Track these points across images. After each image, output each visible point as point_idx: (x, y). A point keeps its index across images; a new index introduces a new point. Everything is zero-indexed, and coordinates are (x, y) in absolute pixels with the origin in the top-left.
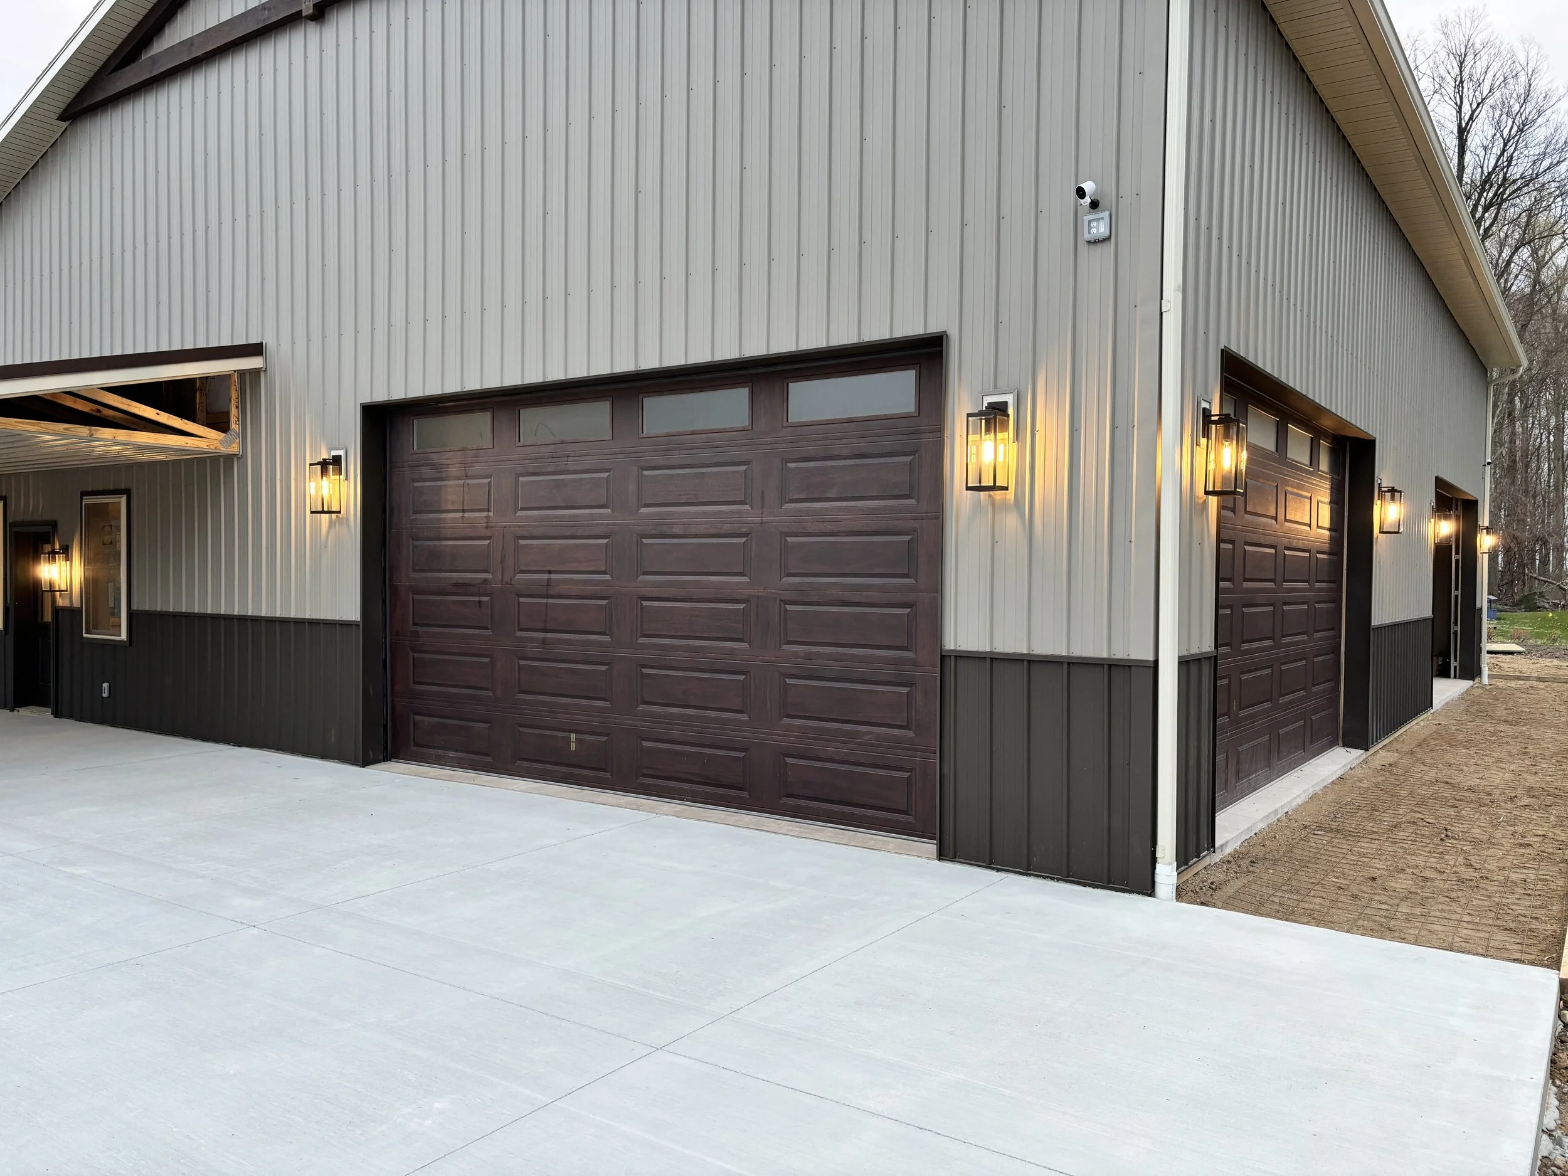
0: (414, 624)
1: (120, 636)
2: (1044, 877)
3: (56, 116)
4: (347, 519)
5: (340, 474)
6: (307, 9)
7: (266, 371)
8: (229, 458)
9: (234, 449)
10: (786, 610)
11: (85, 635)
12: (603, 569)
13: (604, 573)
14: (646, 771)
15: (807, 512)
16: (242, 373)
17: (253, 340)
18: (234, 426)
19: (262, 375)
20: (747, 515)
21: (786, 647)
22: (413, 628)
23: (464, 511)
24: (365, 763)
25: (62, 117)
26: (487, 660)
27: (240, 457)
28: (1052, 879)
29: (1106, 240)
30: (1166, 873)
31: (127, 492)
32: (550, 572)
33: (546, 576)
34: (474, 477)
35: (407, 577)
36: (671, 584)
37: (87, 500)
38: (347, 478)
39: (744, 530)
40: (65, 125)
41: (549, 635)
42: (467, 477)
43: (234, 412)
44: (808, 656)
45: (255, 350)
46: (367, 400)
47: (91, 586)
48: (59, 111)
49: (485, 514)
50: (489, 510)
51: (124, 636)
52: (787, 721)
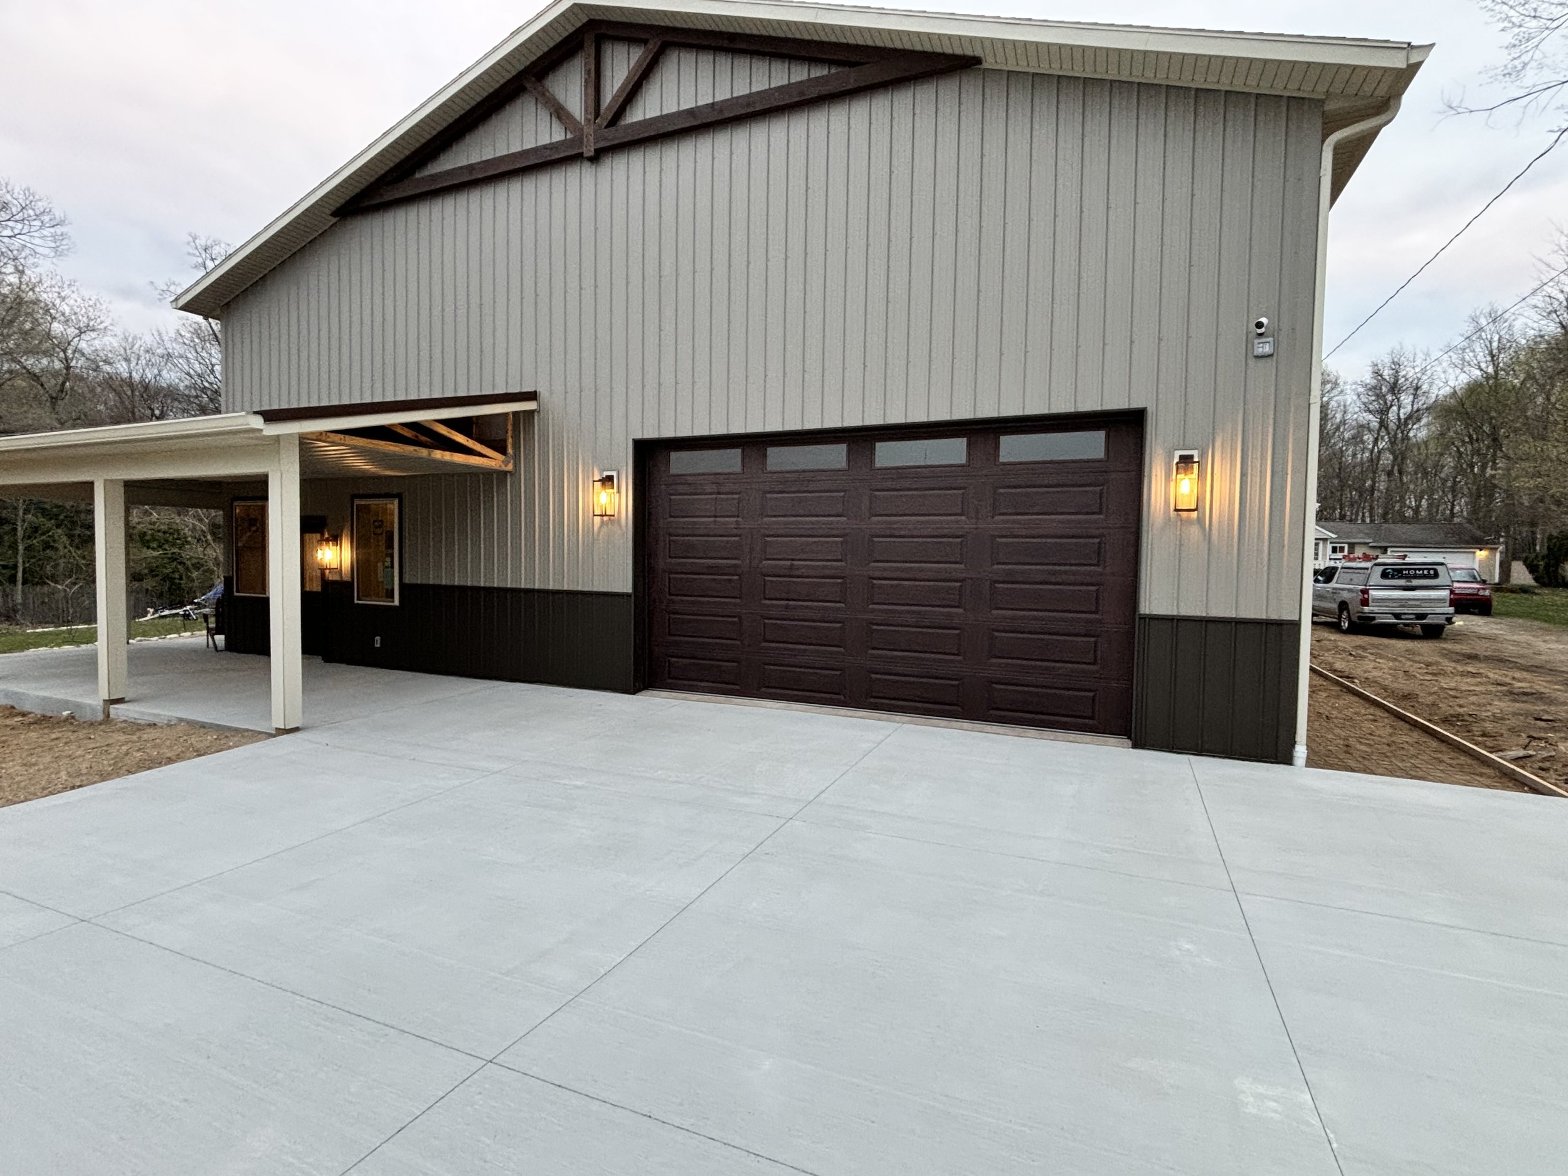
0: (670, 594)
1: (393, 602)
2: (1214, 756)
3: (329, 212)
4: (619, 521)
5: (613, 488)
6: (589, 151)
7: (539, 412)
8: (502, 475)
9: (510, 467)
10: (996, 587)
11: (356, 601)
12: (840, 557)
13: (841, 560)
14: (874, 694)
15: (1014, 522)
16: (516, 414)
17: (527, 388)
18: (510, 451)
19: (536, 414)
20: (965, 523)
21: (994, 612)
22: (668, 597)
23: (716, 517)
24: (634, 691)
25: (334, 214)
26: (736, 619)
27: (514, 474)
28: (1220, 757)
29: (1271, 355)
30: (1301, 751)
31: (399, 496)
32: (793, 560)
33: (789, 563)
34: (723, 493)
35: (662, 562)
36: (897, 569)
37: (357, 502)
38: (619, 491)
39: (960, 533)
40: (334, 220)
41: (791, 603)
42: (719, 493)
43: (510, 441)
44: (1013, 618)
45: (532, 396)
46: (639, 436)
47: (362, 565)
48: (333, 209)
49: (735, 519)
50: (738, 516)
51: (397, 602)
52: (994, 660)
